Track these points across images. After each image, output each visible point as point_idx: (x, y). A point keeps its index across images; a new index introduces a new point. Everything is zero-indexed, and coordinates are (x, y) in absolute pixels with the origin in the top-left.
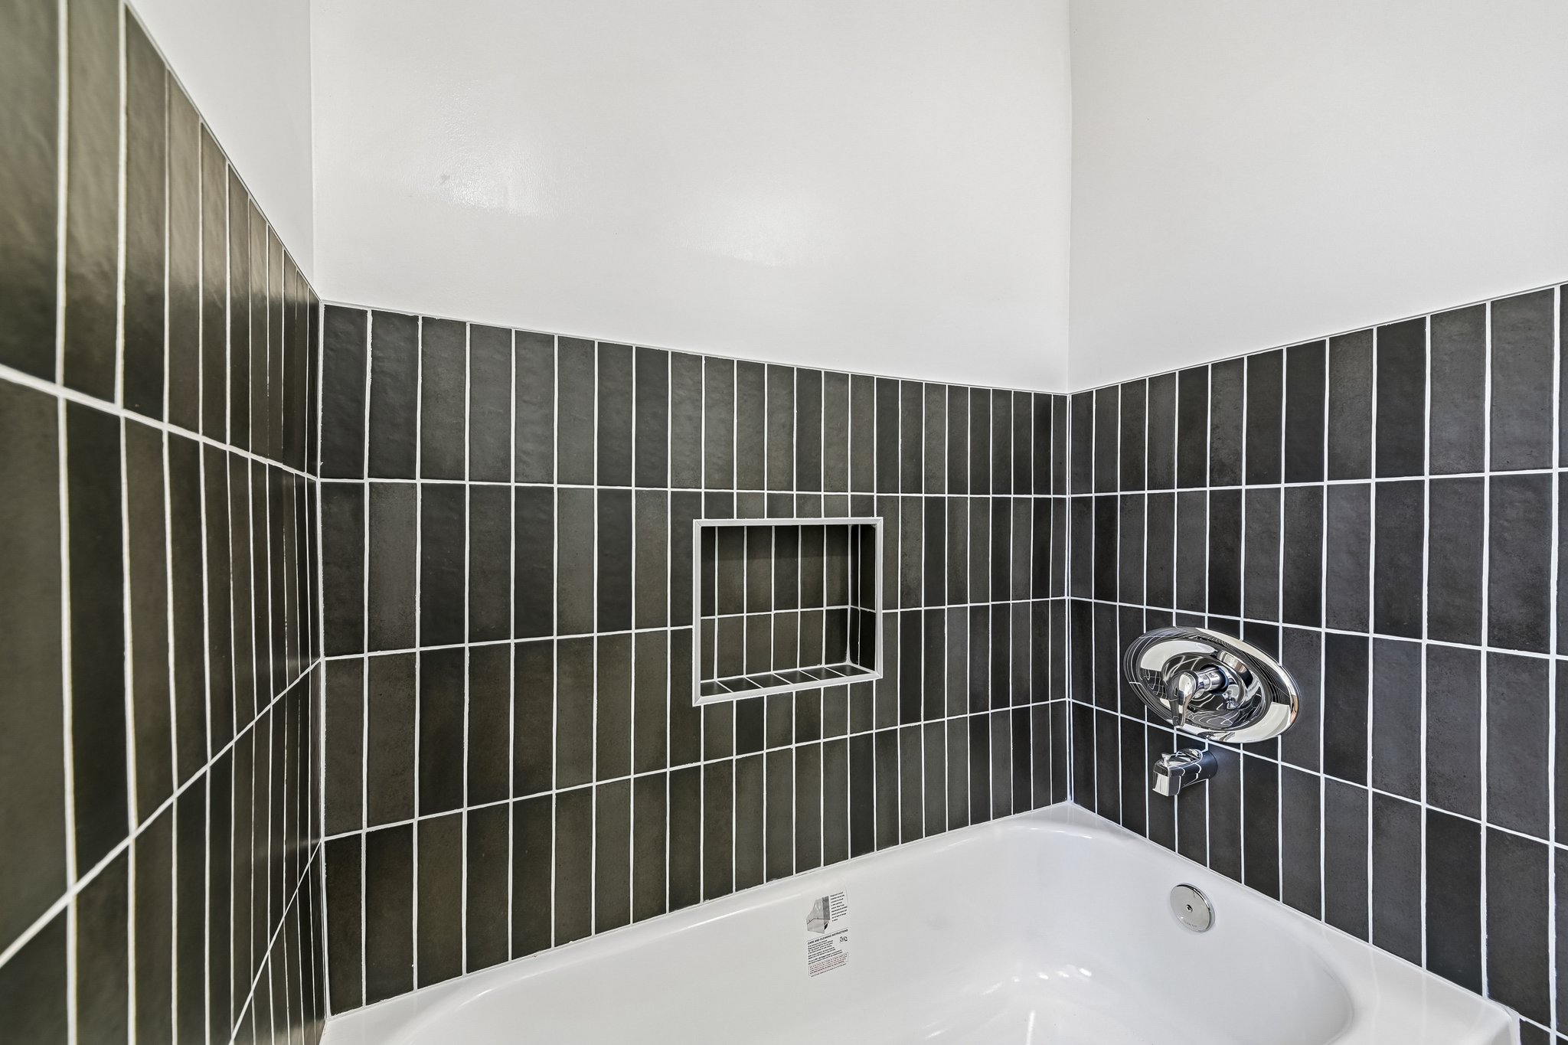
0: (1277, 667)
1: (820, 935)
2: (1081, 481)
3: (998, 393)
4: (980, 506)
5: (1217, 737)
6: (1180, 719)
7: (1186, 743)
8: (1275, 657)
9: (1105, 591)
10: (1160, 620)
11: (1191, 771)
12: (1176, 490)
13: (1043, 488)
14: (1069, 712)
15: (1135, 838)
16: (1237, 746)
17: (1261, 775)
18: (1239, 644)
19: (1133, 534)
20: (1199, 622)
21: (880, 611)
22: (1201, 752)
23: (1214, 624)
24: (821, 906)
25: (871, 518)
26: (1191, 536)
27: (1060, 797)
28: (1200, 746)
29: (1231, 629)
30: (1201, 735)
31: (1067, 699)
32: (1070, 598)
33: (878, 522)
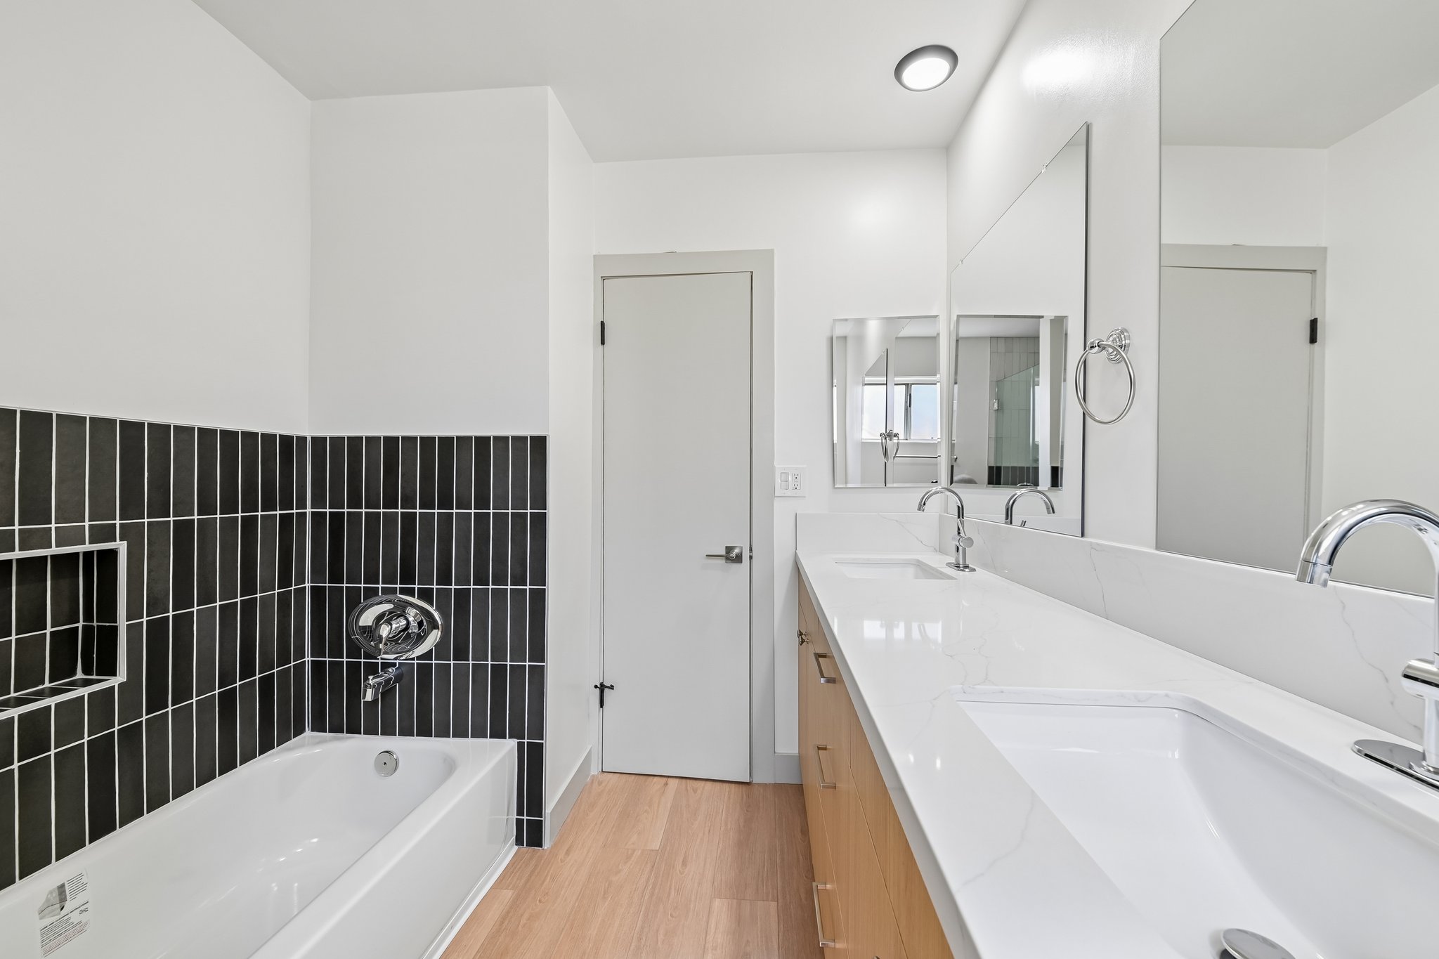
0: (432, 610)
1: (57, 917)
2: (318, 500)
3: (247, 435)
4: (229, 525)
5: (404, 658)
6: (380, 652)
7: (386, 666)
8: (432, 605)
9: (336, 577)
10: (371, 593)
11: (388, 681)
12: (382, 510)
13: (287, 504)
14: (308, 670)
15: (353, 738)
16: (413, 659)
17: (425, 670)
18: (415, 600)
19: (355, 538)
20: (394, 591)
21: (122, 623)
22: (394, 669)
23: (403, 591)
24: (56, 894)
25: (113, 543)
26: (390, 539)
27: (299, 731)
28: (394, 665)
29: (410, 592)
30: (395, 659)
31: (306, 659)
32: (310, 584)
33: (122, 547)
